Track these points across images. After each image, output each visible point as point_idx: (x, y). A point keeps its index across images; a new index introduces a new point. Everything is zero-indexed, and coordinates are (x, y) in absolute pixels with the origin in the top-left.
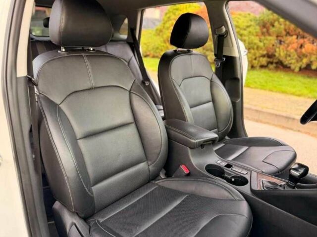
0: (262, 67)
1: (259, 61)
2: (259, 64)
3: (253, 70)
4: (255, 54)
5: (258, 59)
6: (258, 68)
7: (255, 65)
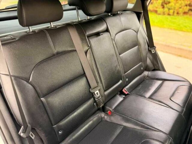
0: (185, 13)
1: (183, 9)
2: (183, 11)
3: (178, 16)
4: (181, 4)
5: (182, 8)
6: (182, 14)
7: (180, 12)
